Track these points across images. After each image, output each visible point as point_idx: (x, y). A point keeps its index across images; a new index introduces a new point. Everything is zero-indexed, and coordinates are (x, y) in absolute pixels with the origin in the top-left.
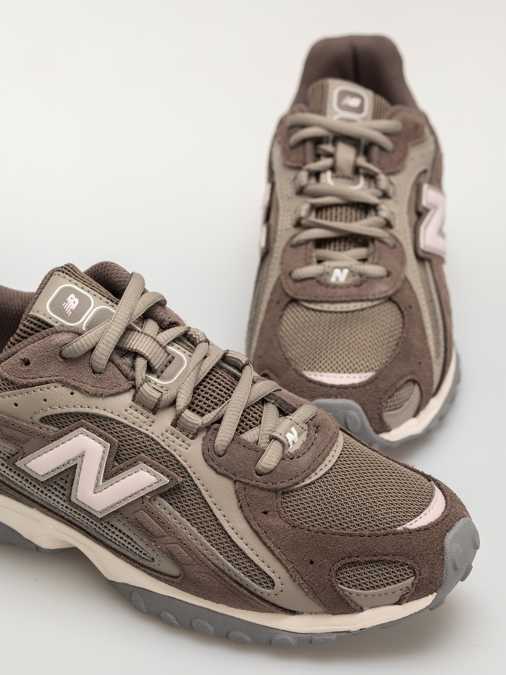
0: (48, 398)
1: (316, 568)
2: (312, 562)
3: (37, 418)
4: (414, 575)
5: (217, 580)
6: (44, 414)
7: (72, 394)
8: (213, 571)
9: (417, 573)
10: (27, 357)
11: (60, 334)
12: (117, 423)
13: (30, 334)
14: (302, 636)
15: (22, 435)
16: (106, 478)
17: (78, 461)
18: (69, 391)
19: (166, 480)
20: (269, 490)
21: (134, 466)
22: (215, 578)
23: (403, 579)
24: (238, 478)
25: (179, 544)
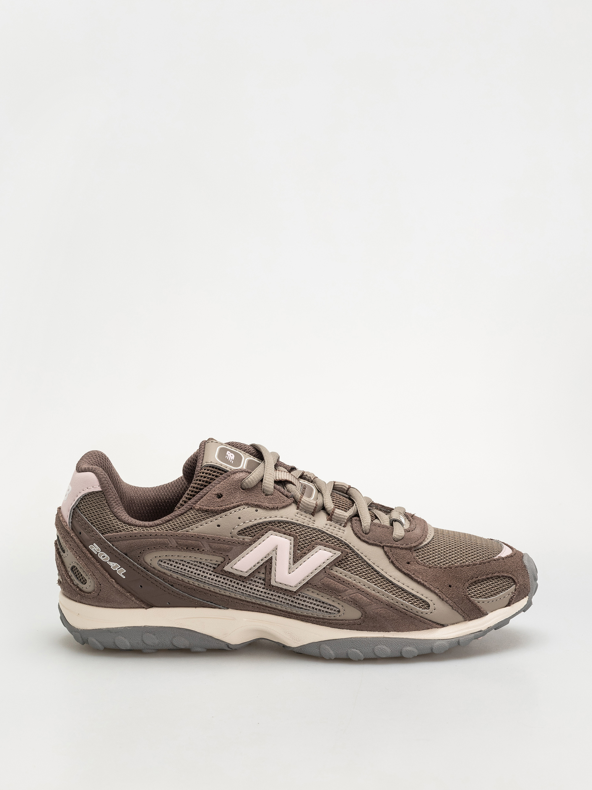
0: (241, 517)
1: (454, 589)
2: (450, 586)
3: (235, 532)
4: (515, 584)
5: (391, 611)
6: (240, 528)
7: (257, 511)
8: (387, 605)
9: (516, 581)
10: (219, 492)
11: (237, 474)
12: (292, 524)
13: (217, 476)
14: (452, 640)
15: (227, 546)
16: (295, 562)
17: (273, 555)
18: (254, 509)
19: (339, 553)
20: (406, 549)
21: (313, 549)
22: (389, 610)
23: (508, 588)
24: (384, 544)
25: (358, 593)
